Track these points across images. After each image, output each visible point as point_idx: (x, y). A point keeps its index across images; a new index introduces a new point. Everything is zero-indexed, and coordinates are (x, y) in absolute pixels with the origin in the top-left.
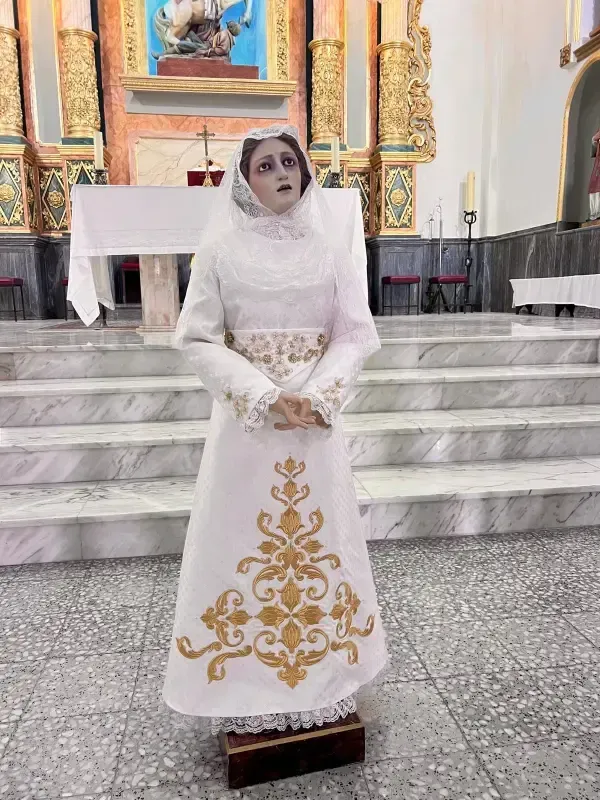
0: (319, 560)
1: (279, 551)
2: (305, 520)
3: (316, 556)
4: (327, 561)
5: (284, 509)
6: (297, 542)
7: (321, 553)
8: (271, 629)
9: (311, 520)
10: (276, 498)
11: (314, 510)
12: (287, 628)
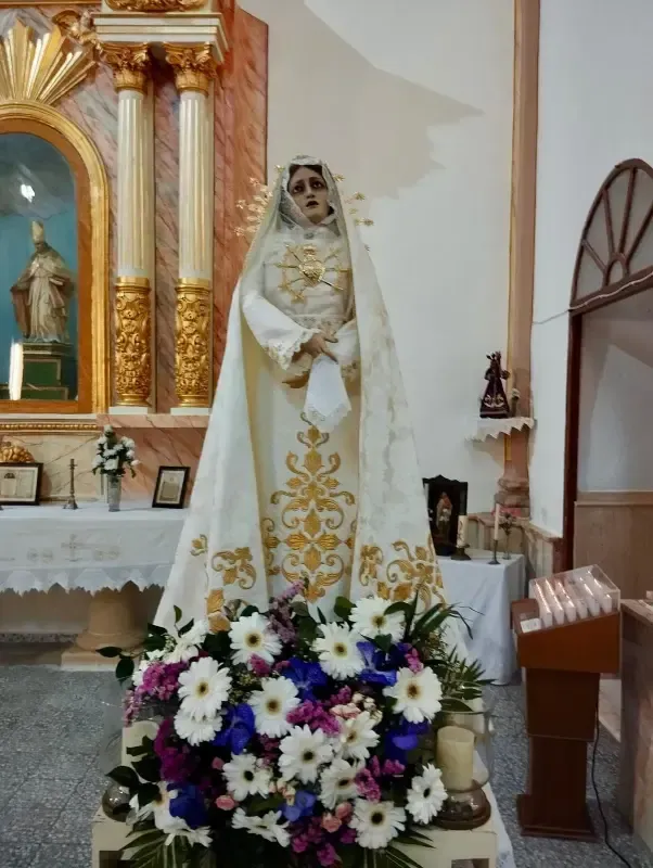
0: (337, 495)
1: (303, 486)
2: (325, 461)
3: (334, 491)
4: (343, 497)
5: (307, 451)
6: (319, 480)
7: (338, 489)
8: (296, 553)
9: (330, 461)
10: (302, 441)
11: (333, 453)
12: (308, 553)
